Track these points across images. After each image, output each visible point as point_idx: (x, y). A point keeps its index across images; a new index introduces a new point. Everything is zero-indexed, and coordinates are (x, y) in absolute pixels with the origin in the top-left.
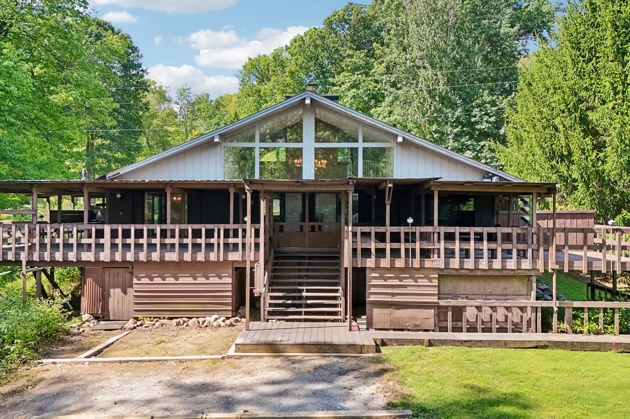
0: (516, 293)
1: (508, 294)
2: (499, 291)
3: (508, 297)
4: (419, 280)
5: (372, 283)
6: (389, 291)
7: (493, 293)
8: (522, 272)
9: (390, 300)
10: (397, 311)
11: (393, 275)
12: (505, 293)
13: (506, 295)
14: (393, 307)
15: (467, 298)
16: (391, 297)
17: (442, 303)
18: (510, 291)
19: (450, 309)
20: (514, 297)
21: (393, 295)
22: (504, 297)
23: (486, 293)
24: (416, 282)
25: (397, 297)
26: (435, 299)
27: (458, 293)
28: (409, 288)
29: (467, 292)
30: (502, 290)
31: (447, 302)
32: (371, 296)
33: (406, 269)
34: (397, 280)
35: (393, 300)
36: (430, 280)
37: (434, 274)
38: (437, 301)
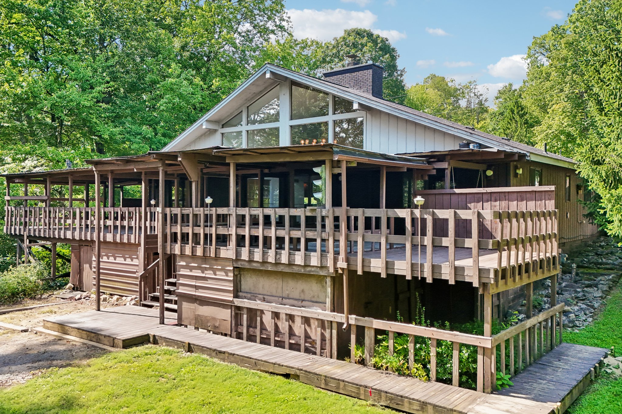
0: (314, 300)
1: (306, 299)
2: (296, 294)
3: (304, 303)
4: (218, 273)
5: (181, 273)
6: (193, 283)
7: (291, 296)
8: (313, 269)
9: (194, 293)
10: (201, 307)
11: (196, 265)
12: (302, 298)
13: (303, 301)
14: (198, 302)
15: (264, 300)
16: (194, 289)
17: (238, 302)
18: (307, 297)
19: (245, 311)
20: (311, 303)
21: (197, 287)
22: (300, 303)
23: (284, 296)
24: (215, 274)
25: (200, 290)
26: (229, 297)
27: (257, 292)
28: (210, 281)
29: (265, 293)
30: (300, 293)
31: (241, 302)
32: (180, 287)
33: (205, 258)
34: (200, 271)
35: (197, 294)
36: (226, 272)
37: (229, 266)
38: (231, 299)
